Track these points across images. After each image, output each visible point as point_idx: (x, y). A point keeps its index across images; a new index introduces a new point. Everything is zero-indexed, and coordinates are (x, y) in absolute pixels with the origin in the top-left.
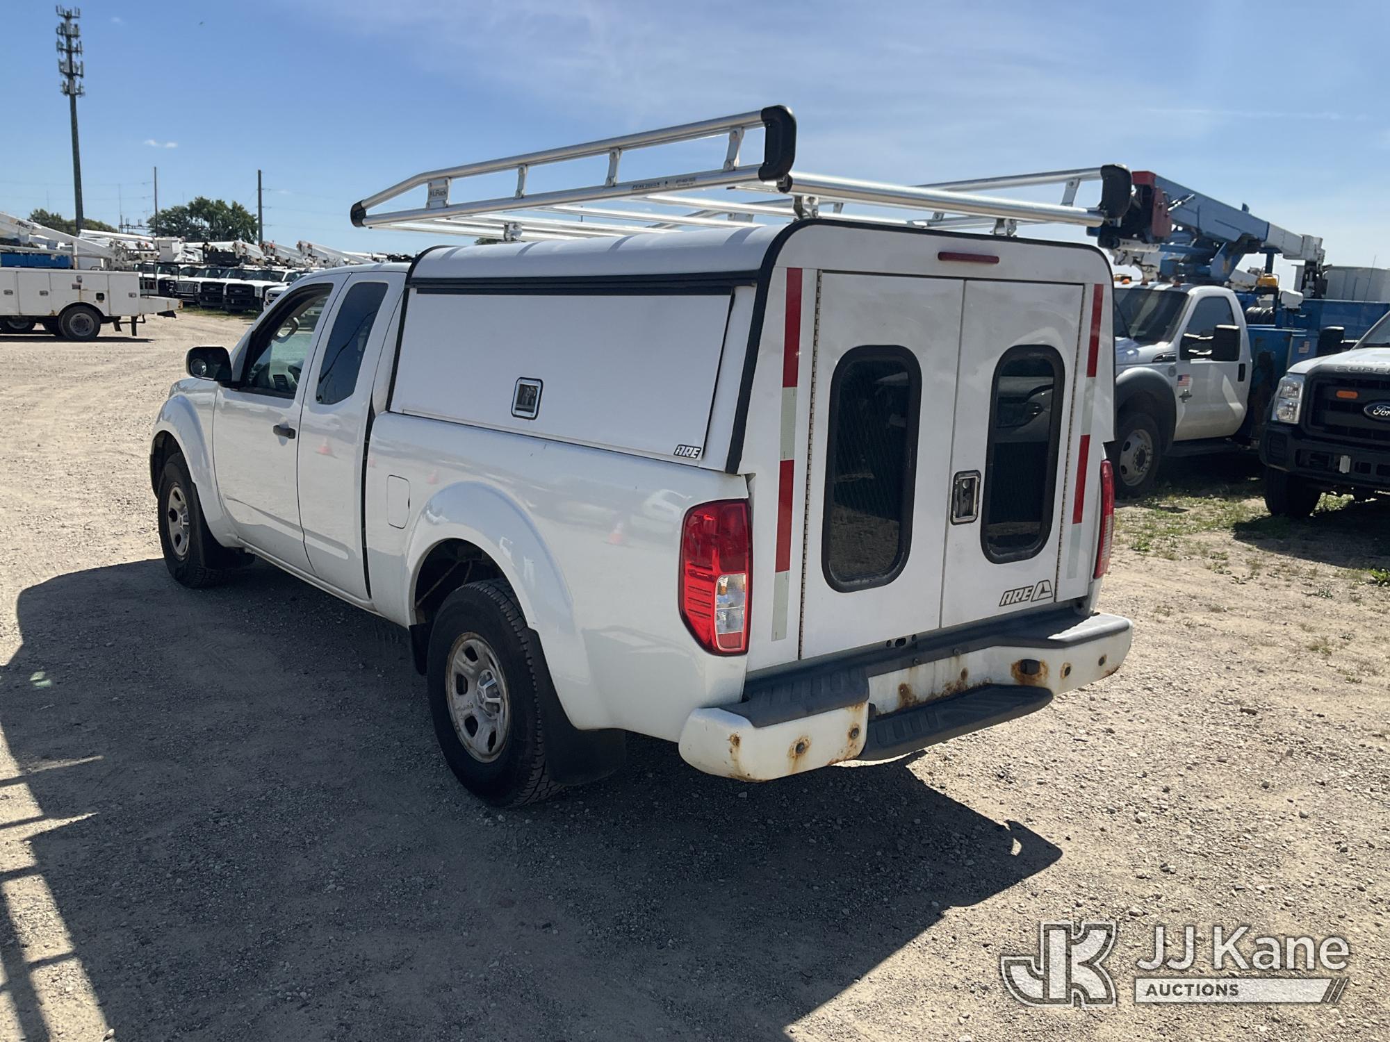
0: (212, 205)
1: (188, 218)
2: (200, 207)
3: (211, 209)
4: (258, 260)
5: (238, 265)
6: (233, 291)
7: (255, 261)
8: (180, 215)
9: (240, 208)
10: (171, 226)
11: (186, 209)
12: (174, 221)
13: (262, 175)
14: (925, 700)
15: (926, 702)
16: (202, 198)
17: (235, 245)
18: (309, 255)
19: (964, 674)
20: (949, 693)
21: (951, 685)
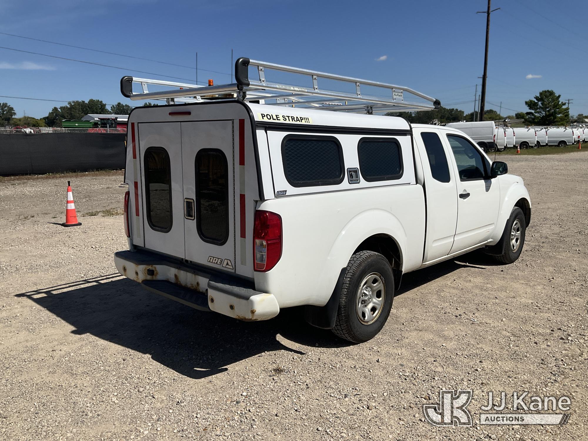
14: (184, 285)
19: (198, 284)
20: (192, 288)
21: (193, 285)
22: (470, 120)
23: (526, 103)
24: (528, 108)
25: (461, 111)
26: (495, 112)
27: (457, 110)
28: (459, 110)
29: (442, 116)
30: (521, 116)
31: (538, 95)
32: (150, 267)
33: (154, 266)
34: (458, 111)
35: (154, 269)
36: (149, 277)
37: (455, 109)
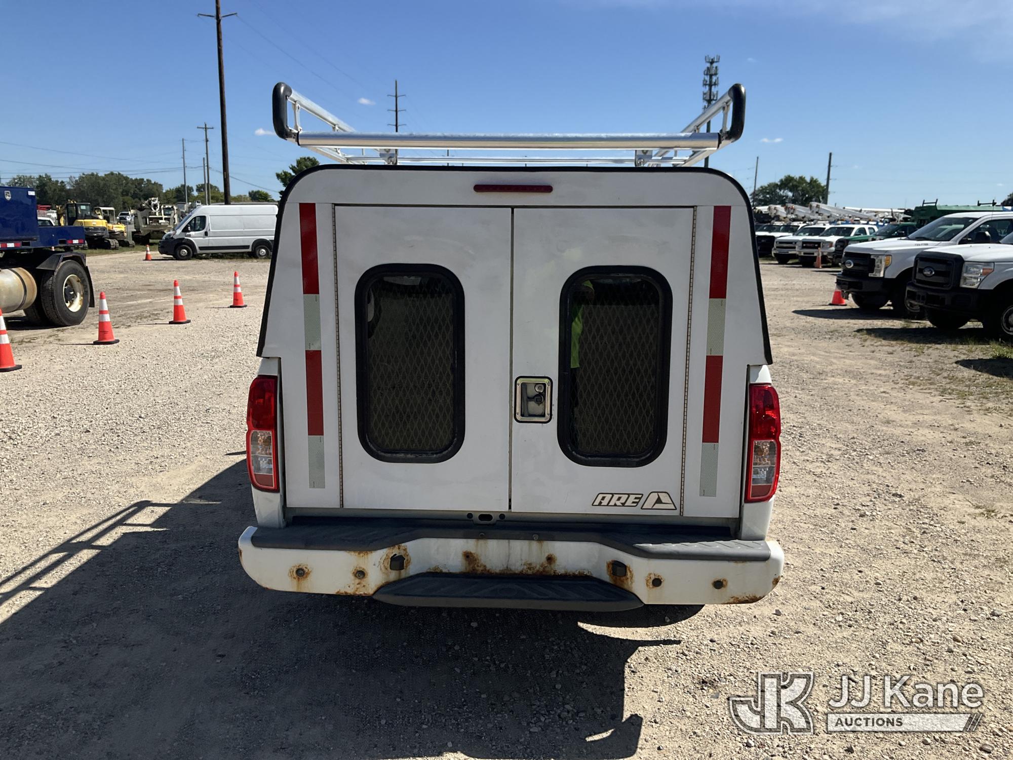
0: (796, 181)
1: (778, 190)
2: (788, 183)
3: (795, 183)
4: (785, 218)
5: (770, 222)
6: (760, 241)
7: (783, 219)
8: (773, 189)
9: (816, 181)
10: (766, 197)
11: (777, 185)
12: (768, 193)
13: (832, 156)
14: (498, 571)
15: (500, 574)
16: (789, 176)
17: (769, 209)
18: (817, 212)
19: (550, 559)
20: (530, 572)
21: (534, 565)
22: (175, 200)
23: (278, 176)
24: (282, 184)
25: (157, 183)
26: (216, 187)
27: (149, 181)
28: (153, 182)
29: (123, 190)
30: (262, 196)
31: (295, 164)
32: (395, 551)
33: (403, 544)
34: (151, 184)
35: (402, 553)
36: (393, 576)
37: (145, 180)
